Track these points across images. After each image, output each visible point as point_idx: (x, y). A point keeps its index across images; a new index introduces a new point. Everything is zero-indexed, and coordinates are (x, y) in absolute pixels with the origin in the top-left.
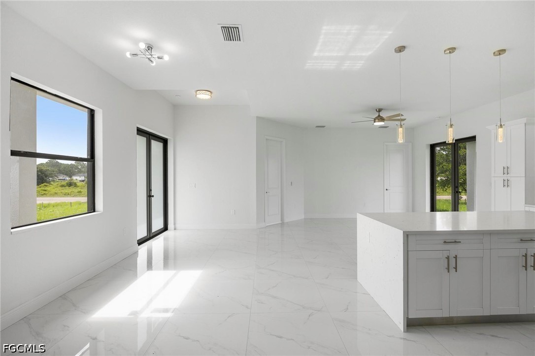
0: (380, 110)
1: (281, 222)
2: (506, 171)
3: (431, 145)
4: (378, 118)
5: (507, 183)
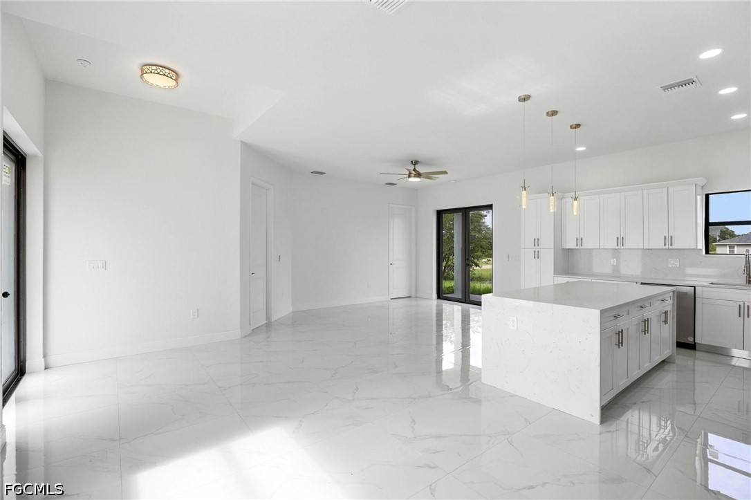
0: (416, 163)
1: (265, 322)
2: (537, 242)
3: (437, 211)
4: (414, 172)
5: (537, 255)
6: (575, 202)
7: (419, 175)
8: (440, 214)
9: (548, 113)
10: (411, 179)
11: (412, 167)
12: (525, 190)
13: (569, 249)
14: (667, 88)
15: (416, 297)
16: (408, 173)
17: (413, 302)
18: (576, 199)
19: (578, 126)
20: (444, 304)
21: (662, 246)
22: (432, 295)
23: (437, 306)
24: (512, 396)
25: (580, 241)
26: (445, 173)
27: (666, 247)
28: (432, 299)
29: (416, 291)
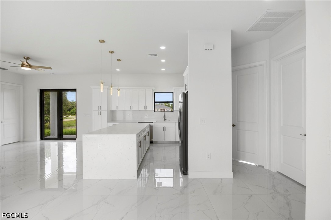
0: (28, 59)
2: (100, 108)
3: (40, 90)
4: (26, 63)
5: (100, 113)
6: (119, 91)
7: (30, 66)
8: (42, 92)
9: (110, 51)
10: (23, 68)
11: (25, 61)
12: (102, 84)
13: (112, 111)
14: (150, 55)
15: (24, 141)
16: (21, 63)
17: (21, 145)
18: (119, 90)
19: (120, 60)
20: (45, 143)
21: (144, 110)
22: (37, 138)
23: (41, 144)
24: (100, 180)
25: (117, 107)
26: (50, 68)
27: (145, 110)
28: (36, 141)
29: (24, 137)
